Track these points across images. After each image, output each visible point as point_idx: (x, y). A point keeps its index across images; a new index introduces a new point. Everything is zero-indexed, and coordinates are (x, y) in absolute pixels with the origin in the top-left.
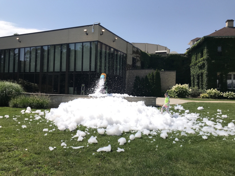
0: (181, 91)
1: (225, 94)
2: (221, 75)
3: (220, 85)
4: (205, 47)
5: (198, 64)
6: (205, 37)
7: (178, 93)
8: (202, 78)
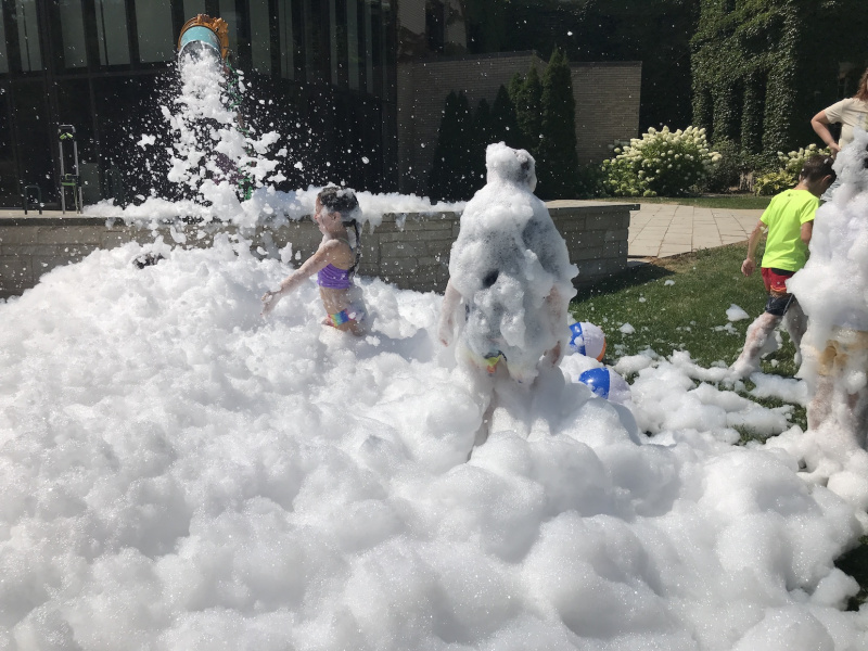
5: (741, 29)
8: (760, 94)
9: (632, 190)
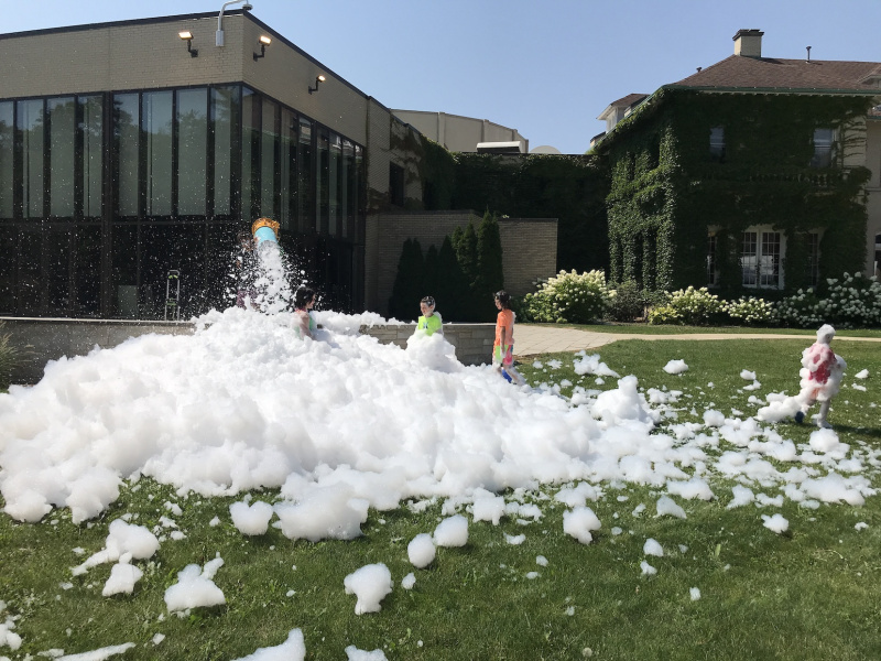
0: (580, 297)
1: (733, 308)
2: (722, 235)
3: (717, 274)
4: (665, 127)
5: (637, 195)
6: (666, 89)
7: (565, 306)
8: (653, 246)
9: (548, 317)
